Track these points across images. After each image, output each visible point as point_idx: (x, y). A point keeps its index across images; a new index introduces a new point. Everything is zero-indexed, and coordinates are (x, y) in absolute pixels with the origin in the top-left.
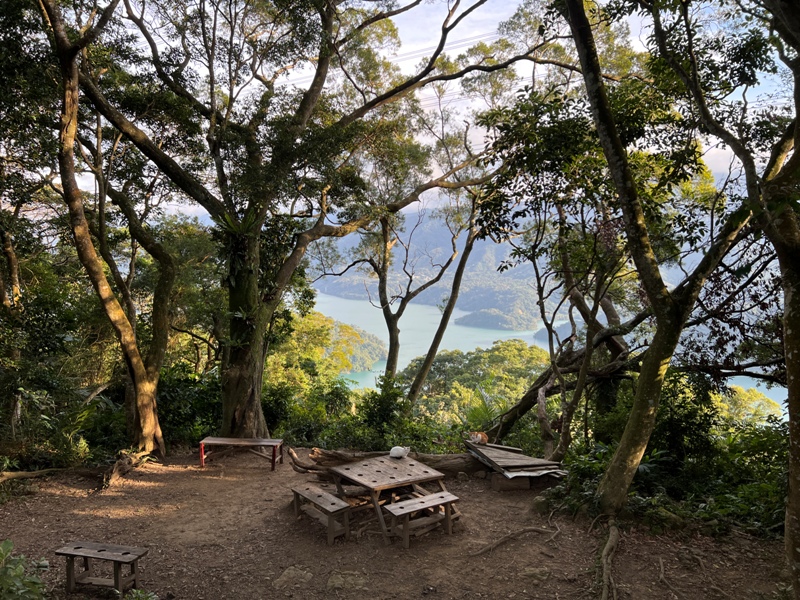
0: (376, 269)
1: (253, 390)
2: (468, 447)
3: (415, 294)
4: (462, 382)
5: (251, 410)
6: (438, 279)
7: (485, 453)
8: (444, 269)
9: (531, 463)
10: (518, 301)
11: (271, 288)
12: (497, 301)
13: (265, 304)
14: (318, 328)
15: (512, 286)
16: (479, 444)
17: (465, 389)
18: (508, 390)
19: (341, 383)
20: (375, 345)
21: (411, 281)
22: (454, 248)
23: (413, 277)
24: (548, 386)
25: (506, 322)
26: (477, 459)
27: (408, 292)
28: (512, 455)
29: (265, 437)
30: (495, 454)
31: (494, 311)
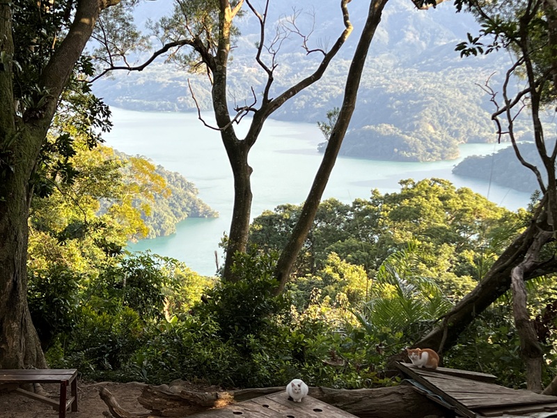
0: (206, 58)
1: (15, 284)
2: (405, 375)
3: (278, 103)
4: (343, 254)
5: (14, 319)
6: (318, 75)
7: (438, 385)
8: (328, 58)
9: (518, 400)
10: (427, 111)
11: (36, 97)
12: (393, 110)
13: (27, 127)
14: (97, 164)
15: (419, 84)
16: (424, 368)
17: (351, 267)
18: (422, 266)
19: (143, 262)
20: (180, 190)
21: (271, 80)
22: (346, 18)
23: (275, 73)
24: (527, 263)
25: (406, 147)
26: (424, 395)
27: (266, 101)
28: (482, 385)
29: (39, 365)
30: (456, 386)
31: (387, 129)
